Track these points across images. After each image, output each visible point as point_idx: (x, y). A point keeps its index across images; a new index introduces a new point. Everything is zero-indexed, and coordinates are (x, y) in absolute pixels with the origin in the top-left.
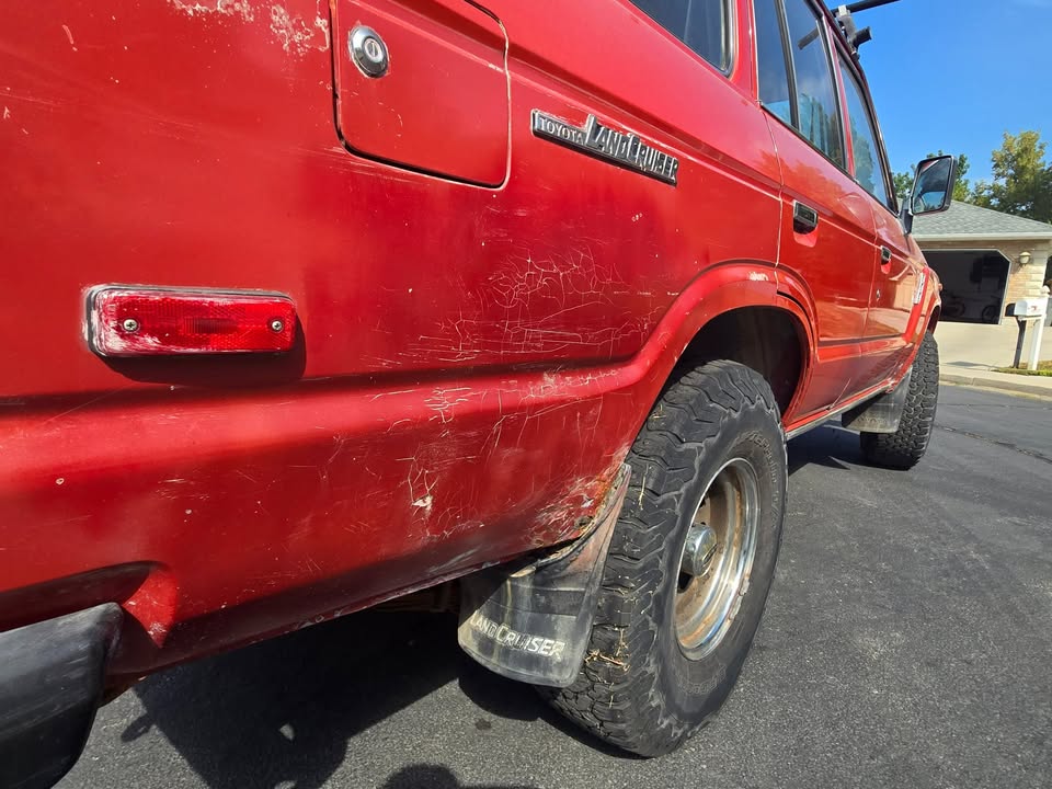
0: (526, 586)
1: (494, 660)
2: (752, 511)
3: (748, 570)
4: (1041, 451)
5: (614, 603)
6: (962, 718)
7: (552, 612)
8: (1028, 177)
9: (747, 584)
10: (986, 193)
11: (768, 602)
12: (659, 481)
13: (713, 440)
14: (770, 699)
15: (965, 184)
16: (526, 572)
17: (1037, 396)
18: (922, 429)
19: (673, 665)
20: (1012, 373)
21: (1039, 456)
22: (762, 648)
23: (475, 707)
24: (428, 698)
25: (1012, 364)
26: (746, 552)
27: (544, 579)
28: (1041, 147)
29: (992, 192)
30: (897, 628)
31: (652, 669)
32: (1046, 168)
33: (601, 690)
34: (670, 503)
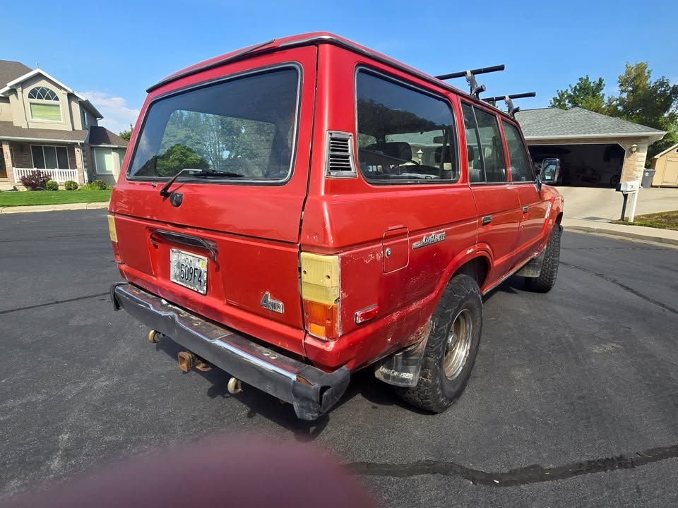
0: (401, 358)
1: (390, 381)
2: (470, 328)
3: (469, 348)
4: (616, 278)
5: (427, 362)
6: (546, 398)
7: (408, 365)
8: (640, 92)
9: (468, 353)
10: (614, 103)
11: (477, 359)
12: (440, 323)
13: (455, 308)
14: (477, 395)
15: (603, 96)
16: (401, 353)
17: (631, 239)
18: (552, 274)
19: (444, 381)
20: (620, 224)
21: (614, 281)
22: (474, 377)
23: (370, 402)
24: (352, 400)
25: (620, 218)
26: (468, 342)
27: (406, 355)
28: (648, 73)
29: (618, 102)
30: (528, 367)
31: (438, 382)
32: (652, 86)
33: (422, 389)
34: (443, 329)
